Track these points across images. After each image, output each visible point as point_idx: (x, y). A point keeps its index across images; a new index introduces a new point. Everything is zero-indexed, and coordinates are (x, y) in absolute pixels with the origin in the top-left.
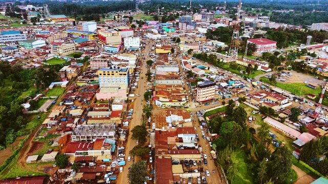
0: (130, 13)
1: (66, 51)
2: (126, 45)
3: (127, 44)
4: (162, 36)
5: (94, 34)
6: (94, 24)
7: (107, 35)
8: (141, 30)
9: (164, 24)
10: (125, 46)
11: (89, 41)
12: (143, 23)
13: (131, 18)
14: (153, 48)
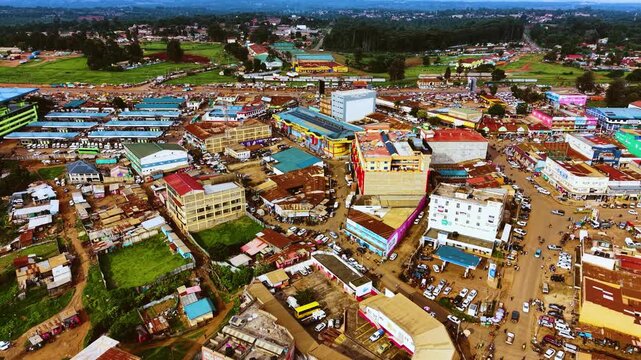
0: (501, 54)
1: (205, 213)
2: (434, 220)
3: (440, 218)
4: (615, 183)
5: (345, 140)
6: (367, 96)
7: (370, 165)
8: (521, 130)
9: (619, 112)
10: (431, 225)
11: (317, 169)
12: (535, 98)
13: (499, 75)
14: (563, 264)
